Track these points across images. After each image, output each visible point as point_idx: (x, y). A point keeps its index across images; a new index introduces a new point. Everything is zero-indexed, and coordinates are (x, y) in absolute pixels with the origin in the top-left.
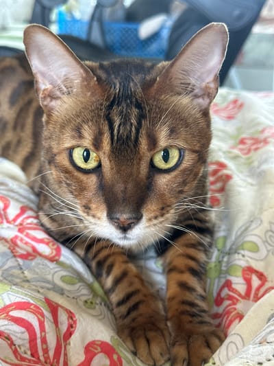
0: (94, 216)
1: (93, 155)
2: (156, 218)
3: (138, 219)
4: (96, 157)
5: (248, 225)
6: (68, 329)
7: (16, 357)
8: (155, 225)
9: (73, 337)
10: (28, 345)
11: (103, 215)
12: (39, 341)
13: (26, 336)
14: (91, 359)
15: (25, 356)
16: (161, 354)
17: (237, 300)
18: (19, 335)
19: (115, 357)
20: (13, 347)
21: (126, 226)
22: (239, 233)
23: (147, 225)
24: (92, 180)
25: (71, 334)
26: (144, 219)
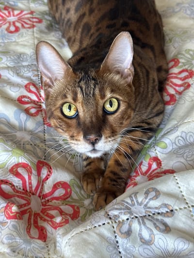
0: (76, 140)
1: (73, 107)
2: (110, 137)
3: (100, 136)
4: (74, 108)
5: (172, 128)
6: (46, 176)
7: (14, 191)
8: (109, 141)
9: (49, 180)
10: (22, 185)
11: (81, 137)
12: (27, 184)
13: (21, 182)
14: (55, 191)
15: (20, 190)
16: (91, 191)
17: (139, 175)
18: (17, 182)
19: (69, 190)
20: (13, 187)
21: (94, 141)
22: (166, 132)
23: (105, 141)
24: (74, 121)
25: (48, 179)
26: (103, 137)
